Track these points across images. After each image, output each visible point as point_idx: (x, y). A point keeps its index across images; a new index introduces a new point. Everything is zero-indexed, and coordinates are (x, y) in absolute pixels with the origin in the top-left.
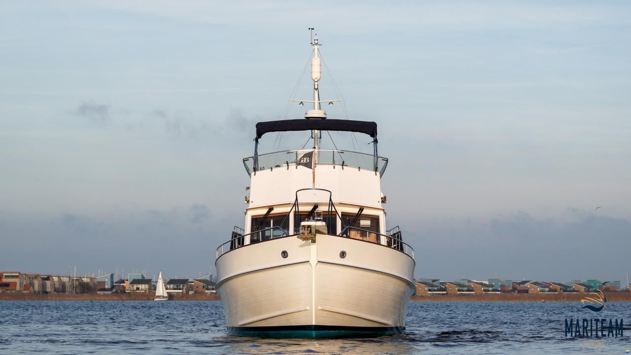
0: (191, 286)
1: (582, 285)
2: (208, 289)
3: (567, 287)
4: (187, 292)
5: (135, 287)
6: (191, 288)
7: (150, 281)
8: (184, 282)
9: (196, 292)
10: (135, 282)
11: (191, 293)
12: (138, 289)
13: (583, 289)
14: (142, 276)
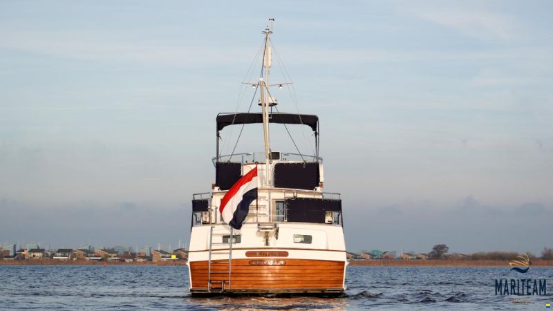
0: (75, 254)
1: (368, 254)
2: (87, 256)
3: (356, 255)
4: (72, 259)
5: (32, 254)
6: (74, 256)
7: (43, 250)
8: (70, 251)
9: (78, 259)
10: (32, 251)
11: (74, 259)
12: (34, 256)
13: (368, 257)
14: (38, 247)
